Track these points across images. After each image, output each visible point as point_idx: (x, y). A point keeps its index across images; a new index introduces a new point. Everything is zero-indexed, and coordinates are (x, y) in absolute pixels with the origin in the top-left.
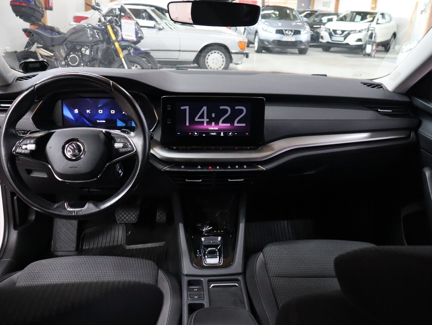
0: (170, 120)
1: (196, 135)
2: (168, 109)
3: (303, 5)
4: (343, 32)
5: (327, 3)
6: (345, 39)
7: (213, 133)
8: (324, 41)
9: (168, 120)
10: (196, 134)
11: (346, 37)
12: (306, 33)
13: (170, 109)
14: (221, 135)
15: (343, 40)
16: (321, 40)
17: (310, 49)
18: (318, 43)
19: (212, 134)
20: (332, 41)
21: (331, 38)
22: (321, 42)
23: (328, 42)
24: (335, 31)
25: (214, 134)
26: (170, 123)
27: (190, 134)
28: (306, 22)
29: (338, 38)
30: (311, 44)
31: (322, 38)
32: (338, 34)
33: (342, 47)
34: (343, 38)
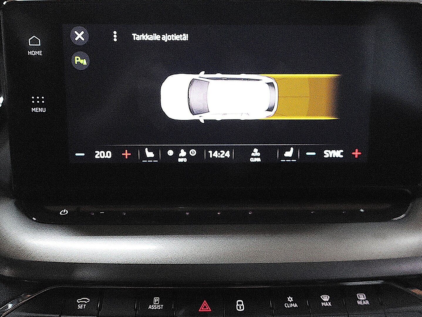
0: (40, 100)
1: (150, 158)
2: (30, 53)
7: (219, 150)
9: (35, 100)
10: (150, 155)
13: (40, 53)
14: (252, 160)
19: (216, 154)
25: (222, 156)
26: (41, 110)
27: (126, 154)
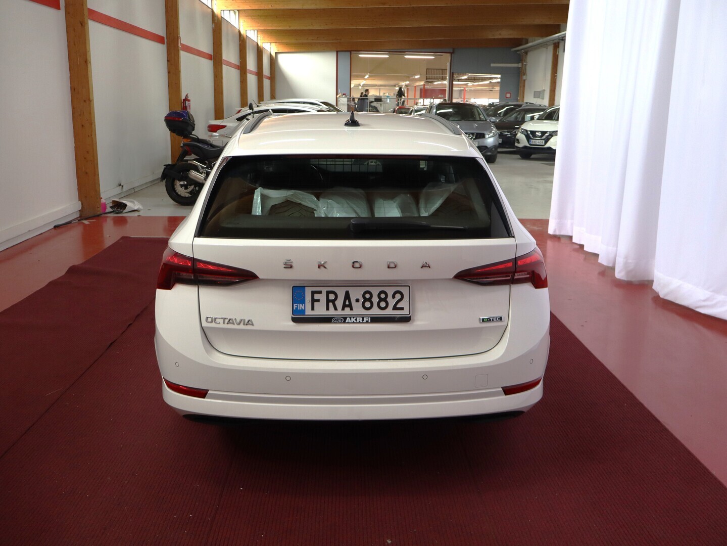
3: (508, 95)
4: (543, 133)
5: (540, 92)
6: (546, 143)
8: (521, 145)
11: (547, 140)
12: (493, 136)
15: (543, 144)
16: (516, 144)
17: (499, 155)
18: (514, 148)
20: (530, 145)
21: (528, 141)
22: (517, 147)
23: (525, 147)
24: (533, 133)
28: (493, 122)
29: (538, 141)
30: (499, 150)
31: (518, 141)
32: (537, 137)
33: (544, 153)
34: (544, 141)
